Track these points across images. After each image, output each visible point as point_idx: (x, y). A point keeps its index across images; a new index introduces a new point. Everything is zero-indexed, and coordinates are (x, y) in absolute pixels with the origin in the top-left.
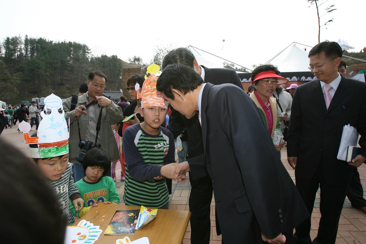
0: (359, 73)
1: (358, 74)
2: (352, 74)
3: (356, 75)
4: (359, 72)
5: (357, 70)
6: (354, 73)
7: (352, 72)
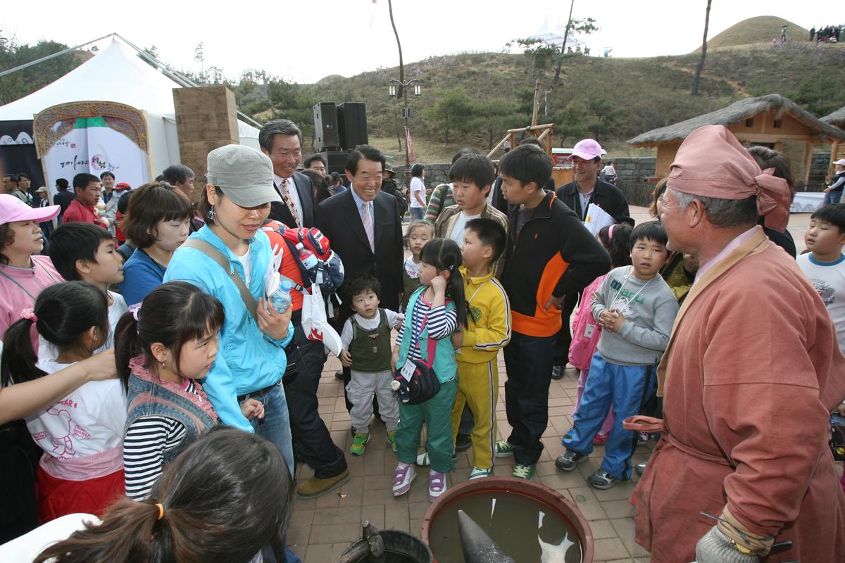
0: (76, 128)
1: (72, 128)
2: (59, 129)
3: (68, 131)
4: (76, 125)
5: (69, 119)
6: (62, 125)
7: (58, 124)
